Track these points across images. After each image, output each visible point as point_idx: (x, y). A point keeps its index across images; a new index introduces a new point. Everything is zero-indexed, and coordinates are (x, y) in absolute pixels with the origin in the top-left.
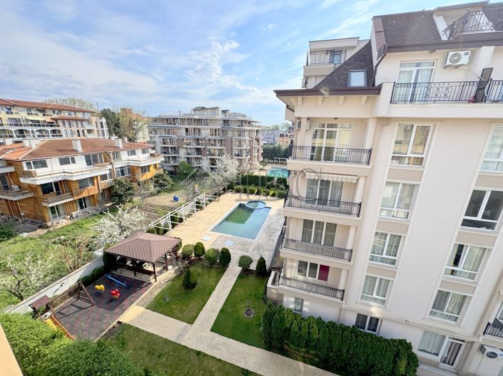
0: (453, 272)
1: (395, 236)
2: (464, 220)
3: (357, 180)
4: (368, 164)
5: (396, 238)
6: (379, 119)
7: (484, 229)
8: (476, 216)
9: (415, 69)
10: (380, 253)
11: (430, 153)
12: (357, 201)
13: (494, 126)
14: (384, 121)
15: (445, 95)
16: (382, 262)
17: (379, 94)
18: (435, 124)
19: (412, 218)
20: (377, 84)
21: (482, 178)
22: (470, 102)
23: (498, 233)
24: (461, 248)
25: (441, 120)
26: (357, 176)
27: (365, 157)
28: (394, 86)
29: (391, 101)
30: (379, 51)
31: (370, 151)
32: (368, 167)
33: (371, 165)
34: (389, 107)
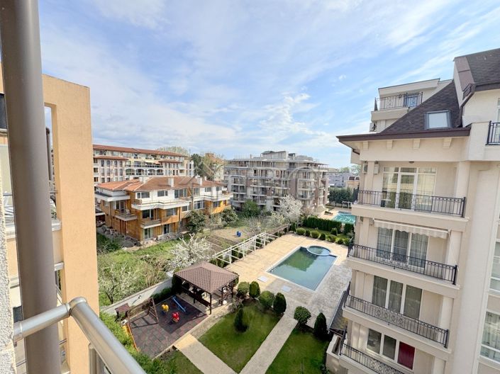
3: (448, 236)
4: (463, 216)
12: (450, 262)
17: (468, 135)
20: (465, 124)
26: (447, 230)
27: (456, 207)
28: (490, 126)
29: (488, 143)
30: (465, 91)
31: (464, 200)
32: (462, 219)
33: (467, 218)
34: (485, 150)
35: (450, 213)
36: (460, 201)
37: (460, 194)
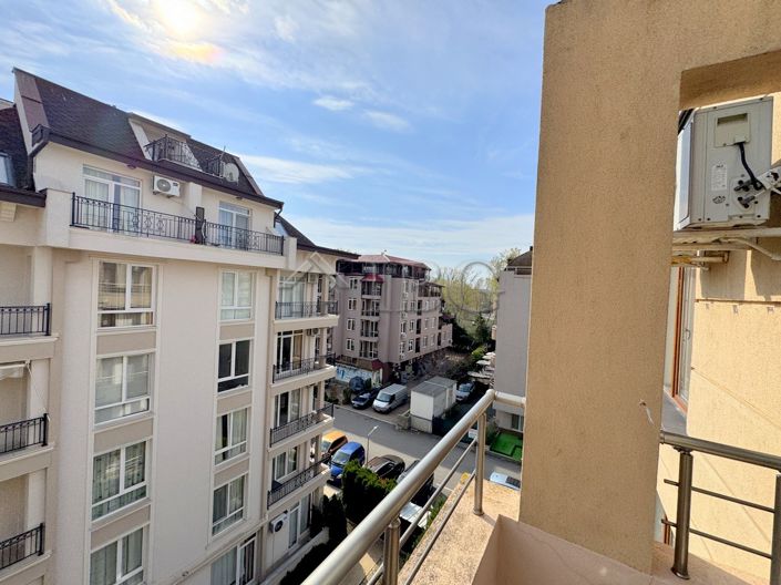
0: (225, 456)
1: (135, 447)
2: (220, 384)
3: (26, 370)
4: (48, 334)
5: (138, 451)
6: (56, 250)
7: (240, 387)
8: (229, 375)
9: (112, 184)
10: (114, 489)
11: (159, 305)
12: (35, 412)
13: (221, 271)
14: (67, 257)
15: (160, 229)
16: (121, 504)
17: (43, 205)
18: (157, 266)
19: (155, 406)
20: (39, 188)
21: (224, 330)
22: (192, 241)
23: (251, 387)
24: (225, 419)
25: (164, 260)
26: (24, 362)
27: (37, 322)
28: (74, 200)
29: (73, 225)
30: (34, 132)
31: (48, 309)
32: (48, 339)
33: (54, 334)
34: (70, 232)
35: (27, 333)
36: (41, 309)
37: (39, 299)
